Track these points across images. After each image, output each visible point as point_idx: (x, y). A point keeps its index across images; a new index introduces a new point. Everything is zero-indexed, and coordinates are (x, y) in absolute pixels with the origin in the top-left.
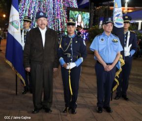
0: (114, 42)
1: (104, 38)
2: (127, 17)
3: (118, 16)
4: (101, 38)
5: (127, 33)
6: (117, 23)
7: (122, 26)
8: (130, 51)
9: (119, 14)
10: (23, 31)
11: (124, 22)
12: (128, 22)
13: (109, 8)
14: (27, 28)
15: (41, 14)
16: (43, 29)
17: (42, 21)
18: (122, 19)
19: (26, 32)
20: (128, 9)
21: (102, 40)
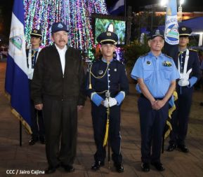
0: (165, 65)
1: (150, 61)
2: (184, 29)
3: (171, 27)
4: (146, 60)
5: (185, 52)
6: (169, 38)
8: (190, 78)
9: (174, 25)
10: (30, 51)
11: (180, 36)
12: (185, 36)
13: (154, 14)
14: (36, 47)
15: (60, 26)
16: (61, 47)
18: (177, 31)
19: (35, 52)
20: (183, 15)
21: (148, 63)
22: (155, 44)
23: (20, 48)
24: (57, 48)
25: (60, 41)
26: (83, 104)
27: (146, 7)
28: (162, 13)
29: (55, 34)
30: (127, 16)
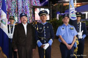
0: (71, 29)
2: (78, 13)
4: (62, 27)
5: (79, 23)
6: (72, 17)
7: (76, 19)
9: (73, 12)
10: (10, 25)
12: (79, 16)
14: (12, 24)
17: (24, 18)
18: (75, 14)
19: (12, 26)
20: (77, 4)
21: (63, 28)
22: (65, 20)
23: (5, 24)
24: (23, 24)
25: (24, 21)
26: (35, 48)
27: (59, 2)
28: (67, 4)
29: (21, 18)
30: (50, 6)
